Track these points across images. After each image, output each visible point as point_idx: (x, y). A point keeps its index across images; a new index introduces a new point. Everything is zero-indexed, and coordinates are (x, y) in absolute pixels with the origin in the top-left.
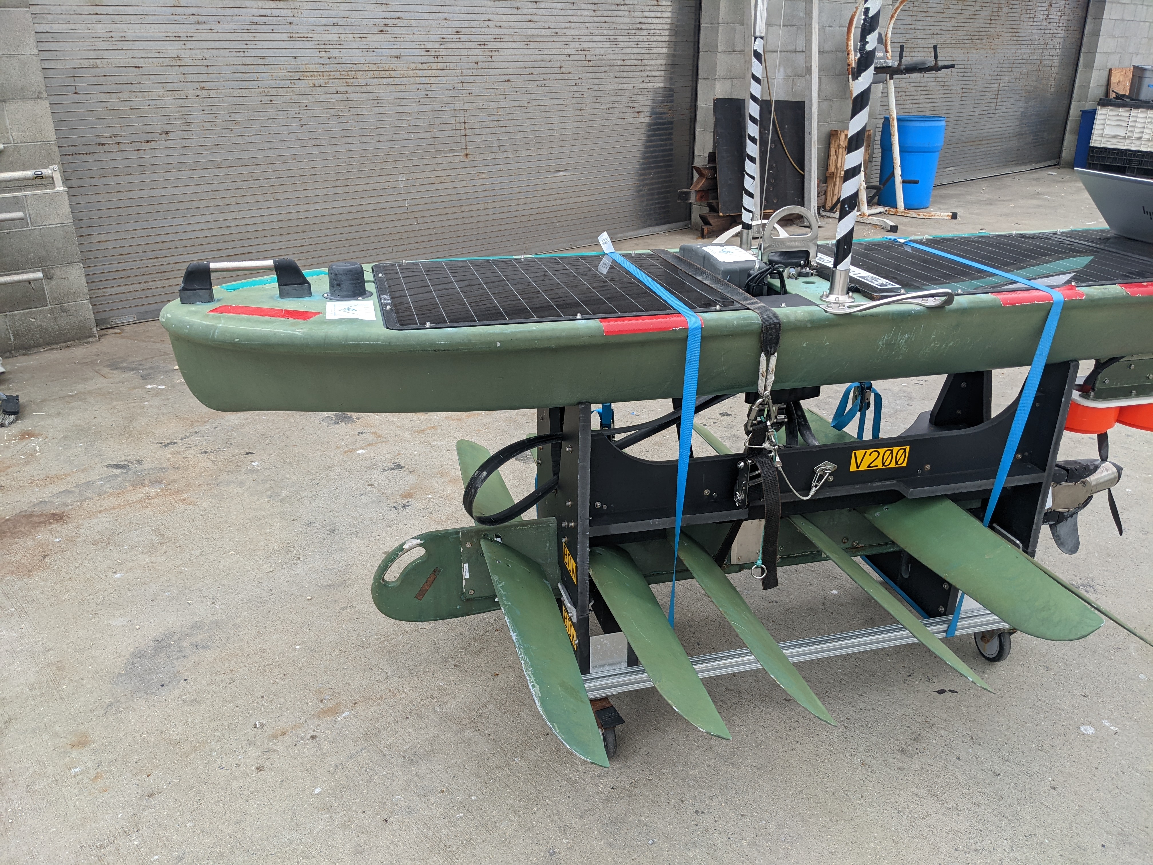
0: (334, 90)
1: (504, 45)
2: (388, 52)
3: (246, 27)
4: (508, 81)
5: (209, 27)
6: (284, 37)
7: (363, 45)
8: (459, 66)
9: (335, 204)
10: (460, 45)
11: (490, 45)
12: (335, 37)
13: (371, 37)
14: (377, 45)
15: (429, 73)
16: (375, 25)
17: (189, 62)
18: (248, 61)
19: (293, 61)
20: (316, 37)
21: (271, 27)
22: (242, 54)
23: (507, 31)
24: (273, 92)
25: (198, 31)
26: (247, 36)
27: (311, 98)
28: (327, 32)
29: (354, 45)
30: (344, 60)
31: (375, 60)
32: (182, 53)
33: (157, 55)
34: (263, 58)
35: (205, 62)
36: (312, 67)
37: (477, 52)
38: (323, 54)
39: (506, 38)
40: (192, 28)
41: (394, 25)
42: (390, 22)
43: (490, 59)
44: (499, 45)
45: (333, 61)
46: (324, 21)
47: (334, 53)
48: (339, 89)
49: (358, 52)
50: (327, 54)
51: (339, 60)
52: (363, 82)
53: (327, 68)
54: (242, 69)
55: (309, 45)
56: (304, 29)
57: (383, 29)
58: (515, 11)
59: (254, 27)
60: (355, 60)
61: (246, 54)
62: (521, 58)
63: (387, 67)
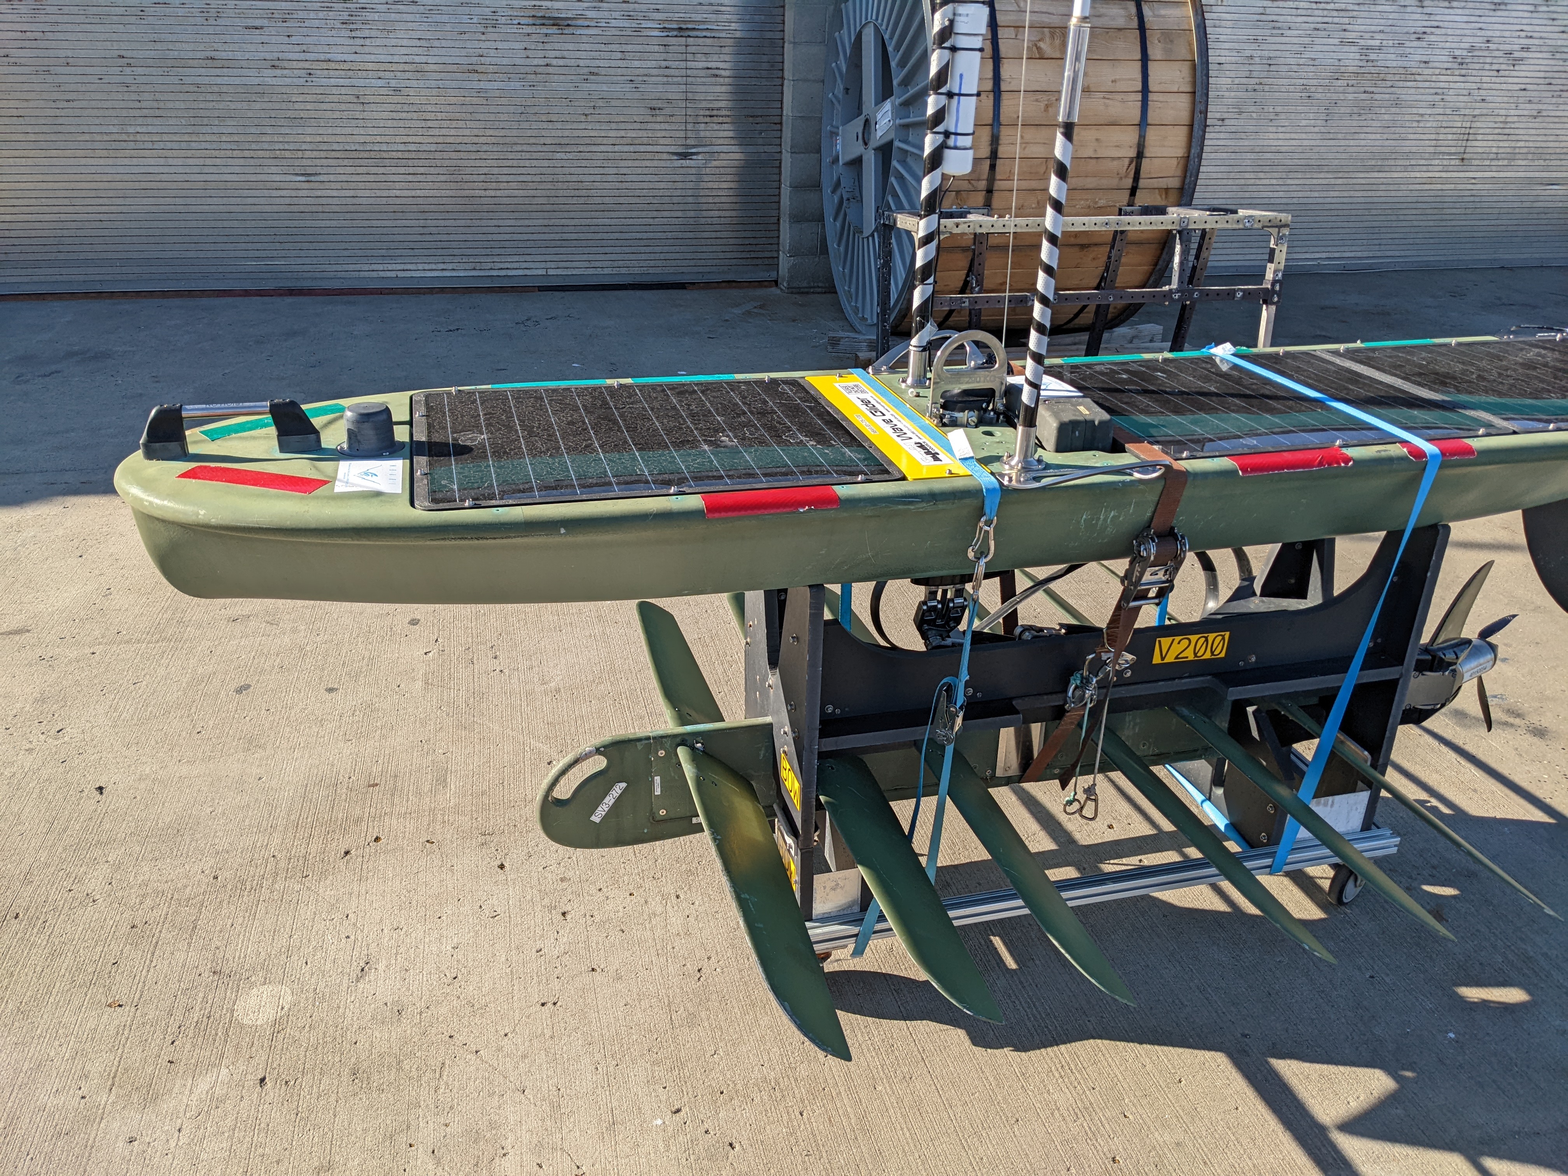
0: (1362, 89)
1: (1530, 55)
2: (1418, 58)
3: (1309, 32)
4: (1525, 90)
5: (1280, 32)
6: (1336, 41)
7: (1400, 51)
8: (1481, 73)
9: (1332, 194)
10: (1486, 53)
11: (1517, 55)
12: (1377, 43)
13: (1408, 44)
14: (1412, 51)
15: (1450, 78)
16: (1415, 33)
17: (1257, 60)
18: (1302, 61)
19: (1337, 63)
20: (1362, 42)
21: (1328, 33)
22: (1299, 56)
23: (1536, 42)
24: (1313, 89)
25: (1272, 35)
26: (1307, 40)
27: (1342, 96)
28: (1372, 38)
29: (1392, 50)
30: (1379, 64)
31: (1405, 64)
32: (1255, 53)
33: (1236, 54)
34: (1314, 59)
35: (1270, 62)
36: (1351, 69)
37: (1501, 60)
38: (1363, 57)
39: (1534, 49)
40: (1268, 32)
41: (1432, 34)
42: (1428, 30)
43: (1512, 68)
44: (1525, 55)
45: (1370, 64)
46: (1373, 28)
47: (1373, 57)
48: (1367, 89)
49: (1393, 57)
50: (1367, 58)
51: (1375, 64)
52: (1389, 84)
53: (1362, 70)
54: (1295, 68)
55: (1353, 49)
56: (1354, 35)
57: (1421, 36)
58: (1551, 22)
59: (1316, 32)
60: (1388, 64)
61: (1303, 56)
62: (1543, 68)
63: (1414, 71)
